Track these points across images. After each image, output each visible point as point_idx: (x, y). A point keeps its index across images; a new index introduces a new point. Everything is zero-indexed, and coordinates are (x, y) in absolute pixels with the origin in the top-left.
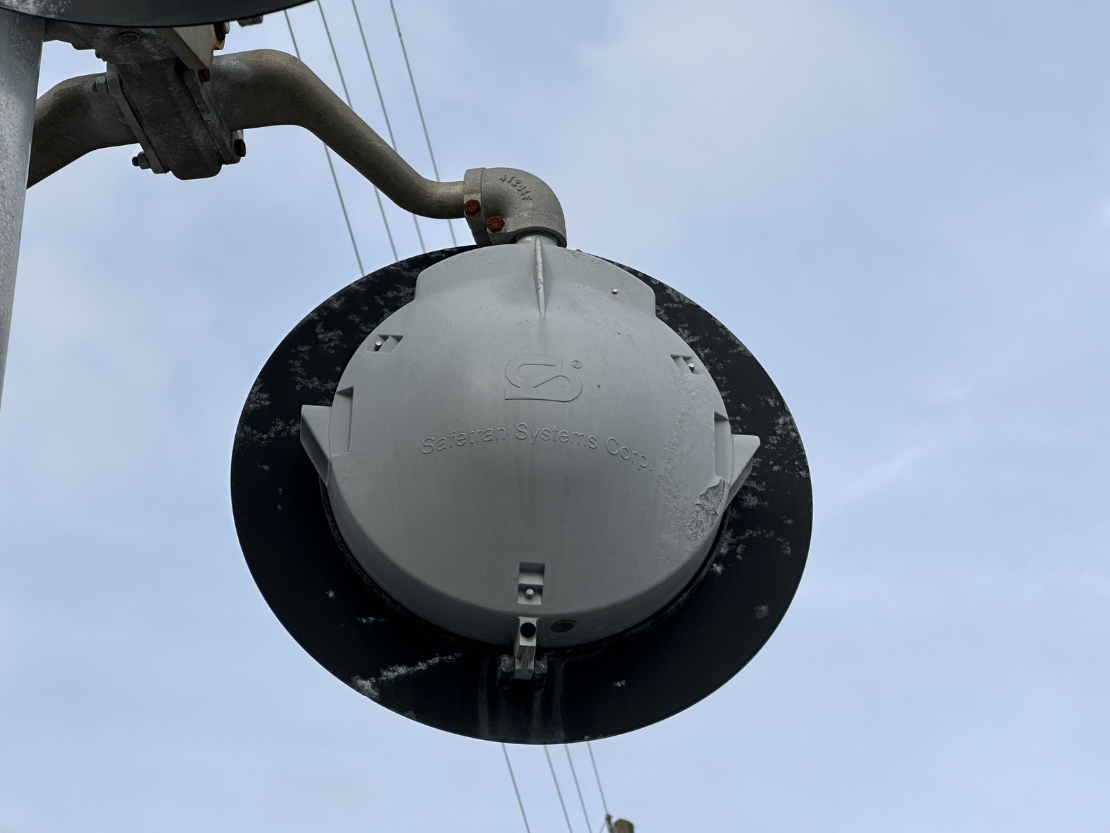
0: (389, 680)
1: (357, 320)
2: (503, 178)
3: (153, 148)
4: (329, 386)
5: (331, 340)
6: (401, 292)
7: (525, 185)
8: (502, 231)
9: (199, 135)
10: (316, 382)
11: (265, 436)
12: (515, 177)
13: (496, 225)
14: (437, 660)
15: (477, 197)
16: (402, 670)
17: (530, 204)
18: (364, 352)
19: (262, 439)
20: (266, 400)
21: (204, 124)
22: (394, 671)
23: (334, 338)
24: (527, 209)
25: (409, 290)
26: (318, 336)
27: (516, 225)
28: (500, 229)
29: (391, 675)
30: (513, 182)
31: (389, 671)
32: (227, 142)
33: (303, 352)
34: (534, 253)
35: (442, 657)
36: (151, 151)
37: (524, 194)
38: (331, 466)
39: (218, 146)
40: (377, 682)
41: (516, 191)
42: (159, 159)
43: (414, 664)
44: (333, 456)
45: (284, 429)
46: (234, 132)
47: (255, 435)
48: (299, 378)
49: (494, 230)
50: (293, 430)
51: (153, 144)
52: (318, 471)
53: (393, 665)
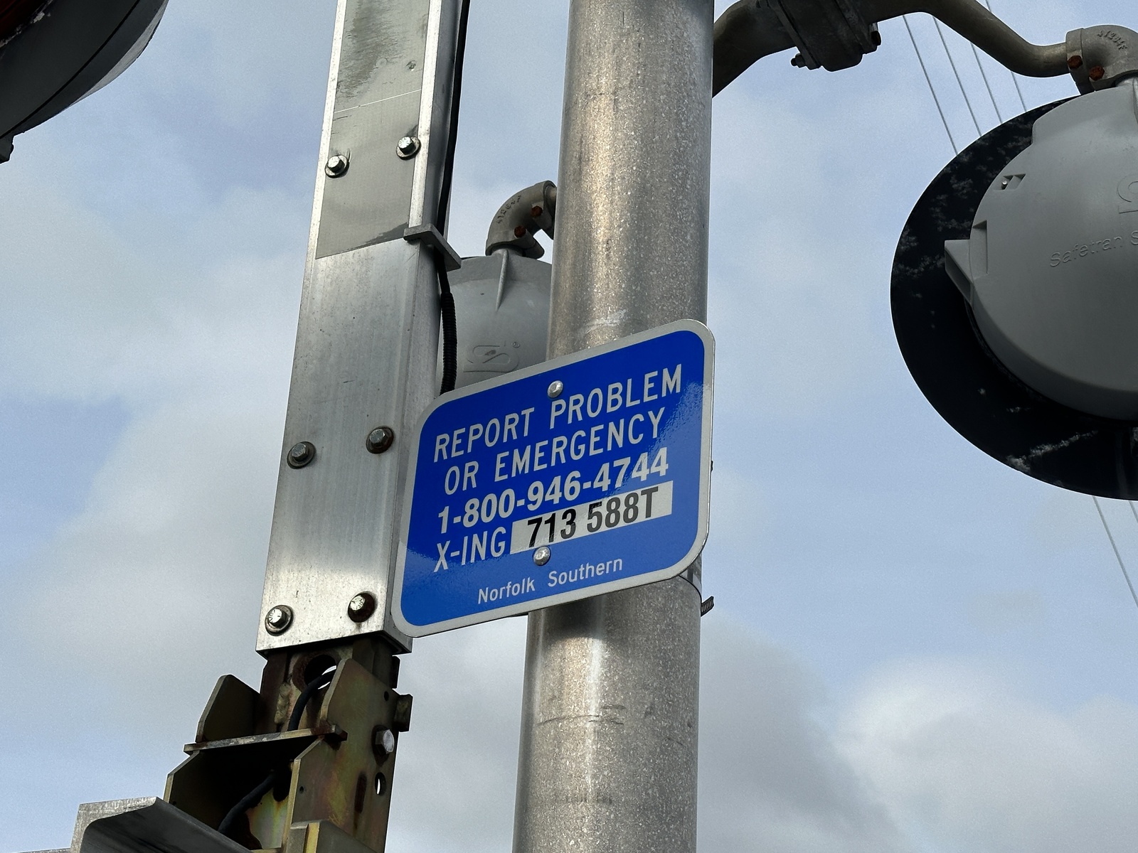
0: (1038, 457)
1: (984, 169)
2: (1100, 34)
3: (807, 49)
4: (966, 224)
5: (963, 188)
6: (1019, 142)
7: (1120, 37)
8: (1103, 78)
9: (843, 31)
10: (954, 223)
11: (916, 271)
12: (1110, 32)
13: (1097, 74)
14: (1077, 437)
15: (1079, 53)
16: (1048, 448)
17: (1126, 52)
18: (993, 192)
19: (914, 273)
20: (914, 241)
21: (846, 21)
22: (1041, 449)
23: (966, 186)
24: (1122, 58)
25: (1027, 139)
26: (953, 186)
27: (1115, 72)
28: (1101, 78)
29: (1039, 452)
30: (1110, 36)
31: (1038, 449)
32: (866, 34)
33: (941, 200)
34: (1132, 93)
35: (1081, 434)
36: (805, 51)
37: (1119, 45)
38: (974, 287)
39: (858, 39)
40: (1027, 459)
41: (1112, 43)
42: (812, 57)
43: (1058, 442)
44: (975, 278)
45: (931, 264)
46: (870, 26)
47: (908, 270)
48: (940, 222)
49: (1096, 79)
50: (939, 264)
51: (807, 45)
52: (963, 294)
53: (1040, 444)
